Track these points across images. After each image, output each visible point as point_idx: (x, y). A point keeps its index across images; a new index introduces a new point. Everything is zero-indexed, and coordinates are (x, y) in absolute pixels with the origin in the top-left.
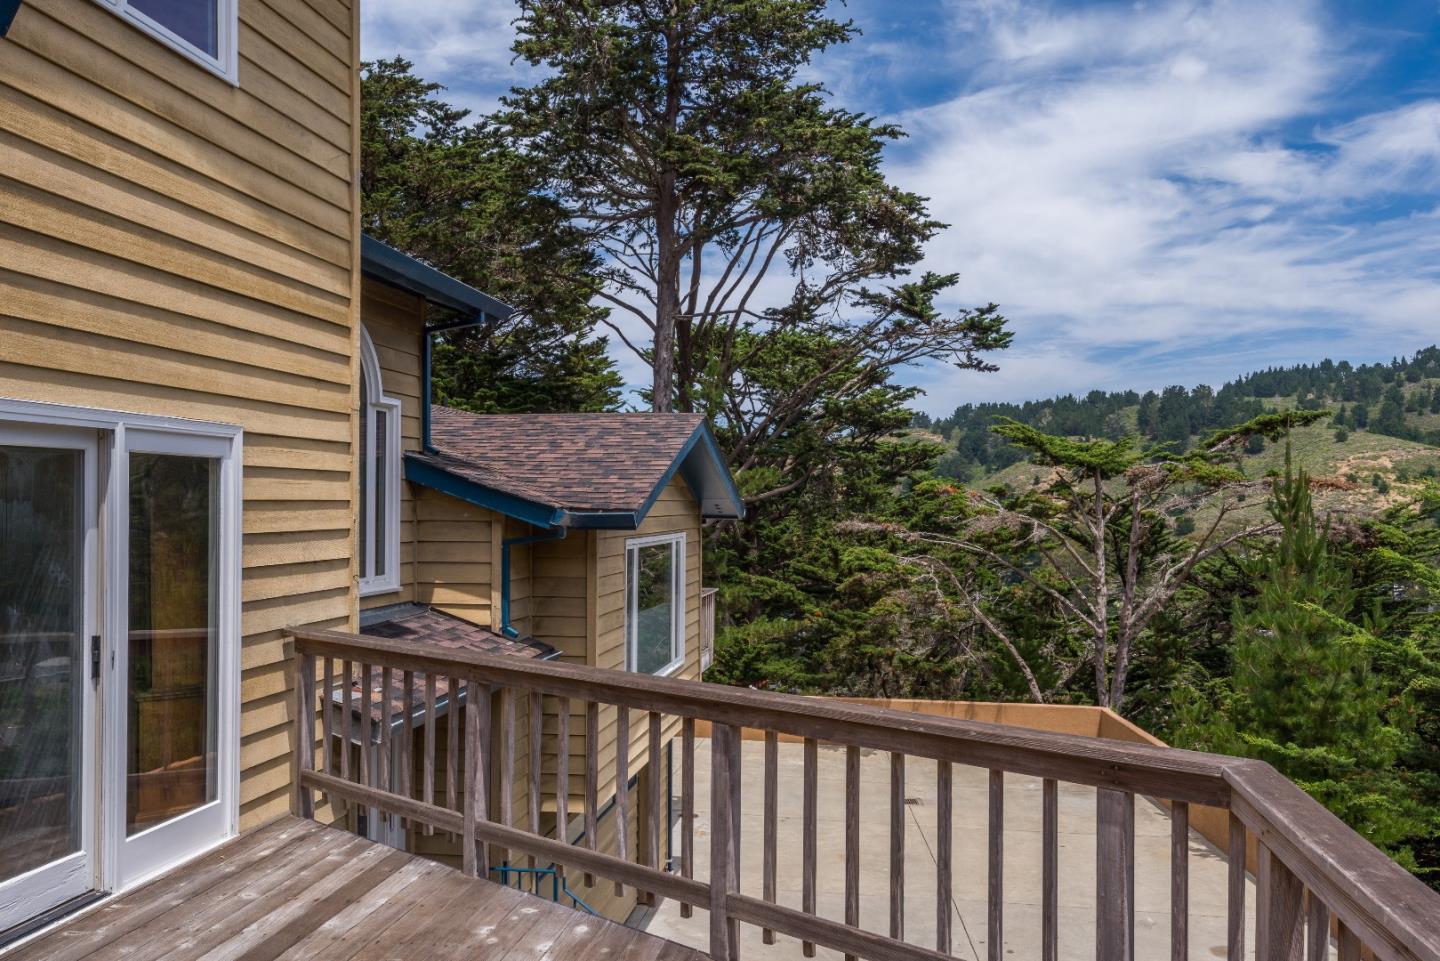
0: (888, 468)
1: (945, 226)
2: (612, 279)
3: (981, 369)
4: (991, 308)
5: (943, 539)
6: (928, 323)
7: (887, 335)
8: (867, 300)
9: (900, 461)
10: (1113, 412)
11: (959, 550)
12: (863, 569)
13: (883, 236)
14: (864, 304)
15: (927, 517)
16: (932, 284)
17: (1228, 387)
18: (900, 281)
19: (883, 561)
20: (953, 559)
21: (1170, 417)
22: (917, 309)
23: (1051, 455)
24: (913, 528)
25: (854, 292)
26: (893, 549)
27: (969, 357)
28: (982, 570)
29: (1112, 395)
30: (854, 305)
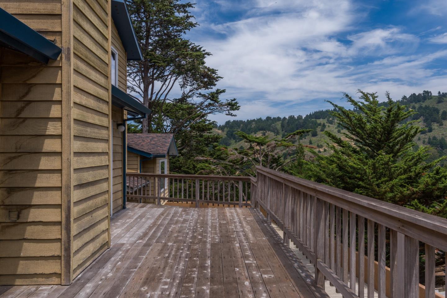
0: (206, 142)
1: (222, 78)
2: (129, 89)
3: (232, 116)
4: (234, 100)
5: (222, 162)
6: (218, 103)
7: (207, 106)
8: (201, 96)
9: (210, 140)
10: (273, 123)
11: (226, 164)
12: (203, 169)
13: (205, 80)
14: (200, 97)
15: (218, 156)
16: (219, 92)
17: (307, 116)
18: (210, 91)
19: (208, 167)
20: (225, 167)
21: (290, 125)
22: (215, 99)
23: (249, 140)
24: (215, 159)
25: (197, 94)
26: (210, 164)
27: (229, 112)
28: (233, 170)
29: (273, 118)
30: (197, 97)
